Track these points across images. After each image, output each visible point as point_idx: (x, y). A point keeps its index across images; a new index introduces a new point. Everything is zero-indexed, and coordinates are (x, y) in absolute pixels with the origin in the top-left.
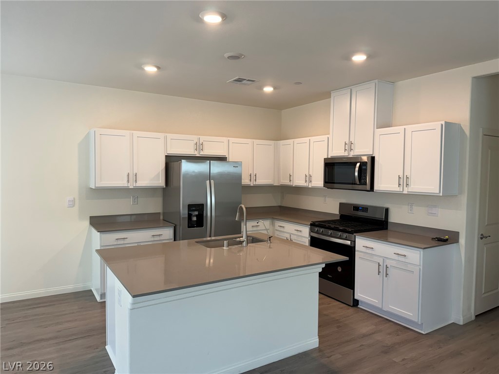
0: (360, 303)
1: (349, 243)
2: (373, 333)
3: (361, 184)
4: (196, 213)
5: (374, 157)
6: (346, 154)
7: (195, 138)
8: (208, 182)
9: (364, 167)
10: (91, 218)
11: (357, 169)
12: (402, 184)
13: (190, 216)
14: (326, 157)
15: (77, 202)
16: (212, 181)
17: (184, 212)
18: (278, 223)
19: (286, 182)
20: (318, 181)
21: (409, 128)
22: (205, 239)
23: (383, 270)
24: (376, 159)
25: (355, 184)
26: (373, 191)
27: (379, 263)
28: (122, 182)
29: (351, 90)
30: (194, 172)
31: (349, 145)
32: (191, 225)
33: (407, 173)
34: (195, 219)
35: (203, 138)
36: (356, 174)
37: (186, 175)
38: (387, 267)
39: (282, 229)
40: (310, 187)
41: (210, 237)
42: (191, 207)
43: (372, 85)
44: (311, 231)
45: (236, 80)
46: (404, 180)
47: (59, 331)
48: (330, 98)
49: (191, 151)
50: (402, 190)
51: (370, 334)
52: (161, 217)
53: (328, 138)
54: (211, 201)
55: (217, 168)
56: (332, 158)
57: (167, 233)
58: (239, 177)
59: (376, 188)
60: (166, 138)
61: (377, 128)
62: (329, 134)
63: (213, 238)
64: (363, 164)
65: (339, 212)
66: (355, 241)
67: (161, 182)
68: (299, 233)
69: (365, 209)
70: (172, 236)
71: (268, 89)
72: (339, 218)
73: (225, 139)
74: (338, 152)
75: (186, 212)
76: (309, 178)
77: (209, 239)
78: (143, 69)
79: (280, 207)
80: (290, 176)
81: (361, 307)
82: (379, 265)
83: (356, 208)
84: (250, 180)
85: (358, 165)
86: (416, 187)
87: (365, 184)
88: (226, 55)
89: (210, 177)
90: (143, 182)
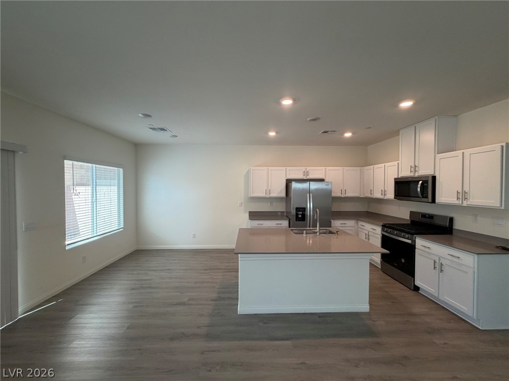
0: (420, 289)
1: (409, 241)
2: (423, 315)
3: (423, 197)
4: (301, 213)
5: (435, 176)
6: (412, 174)
7: (303, 169)
8: (308, 195)
9: (425, 184)
10: (249, 212)
11: (419, 186)
12: (461, 198)
13: (297, 215)
14: (397, 177)
15: (243, 203)
16: (311, 195)
17: (294, 212)
18: (361, 223)
19: (369, 195)
20: (391, 195)
21: (467, 152)
22: (306, 228)
23: (439, 267)
24: (437, 178)
25: (419, 197)
26: (435, 203)
27: (434, 261)
28: (263, 195)
29: (415, 127)
30: (299, 189)
31: (415, 168)
32: (297, 219)
33: (466, 189)
34: (300, 216)
35: (308, 168)
36: (419, 189)
37: (295, 190)
38: (442, 264)
39: (363, 227)
40: (385, 198)
41: (309, 227)
42: (298, 209)
43: (433, 121)
44: (383, 230)
45: (323, 132)
46: (463, 195)
47: (227, 266)
48: (399, 135)
49: (300, 176)
50: (461, 203)
51: (420, 315)
52: (285, 214)
53: (398, 163)
54: (310, 206)
55: (314, 186)
56: (402, 178)
57: (285, 223)
58: (330, 192)
59: (437, 201)
60: (286, 170)
61: (438, 154)
62: (399, 160)
63: (311, 228)
64: (425, 183)
65: (410, 217)
66: (415, 241)
67: (283, 195)
68: (374, 231)
69: (431, 217)
70: (287, 225)
71: (348, 135)
72: (409, 223)
73: (323, 168)
74: (406, 173)
75: (295, 211)
76: (384, 192)
77: (308, 228)
78: (268, 134)
79: (367, 212)
80: (371, 191)
81: (421, 292)
82: (435, 262)
83: (424, 215)
84: (341, 193)
85: (421, 182)
86: (475, 200)
87: (427, 197)
88: (308, 119)
89: (309, 191)
90: (273, 195)
